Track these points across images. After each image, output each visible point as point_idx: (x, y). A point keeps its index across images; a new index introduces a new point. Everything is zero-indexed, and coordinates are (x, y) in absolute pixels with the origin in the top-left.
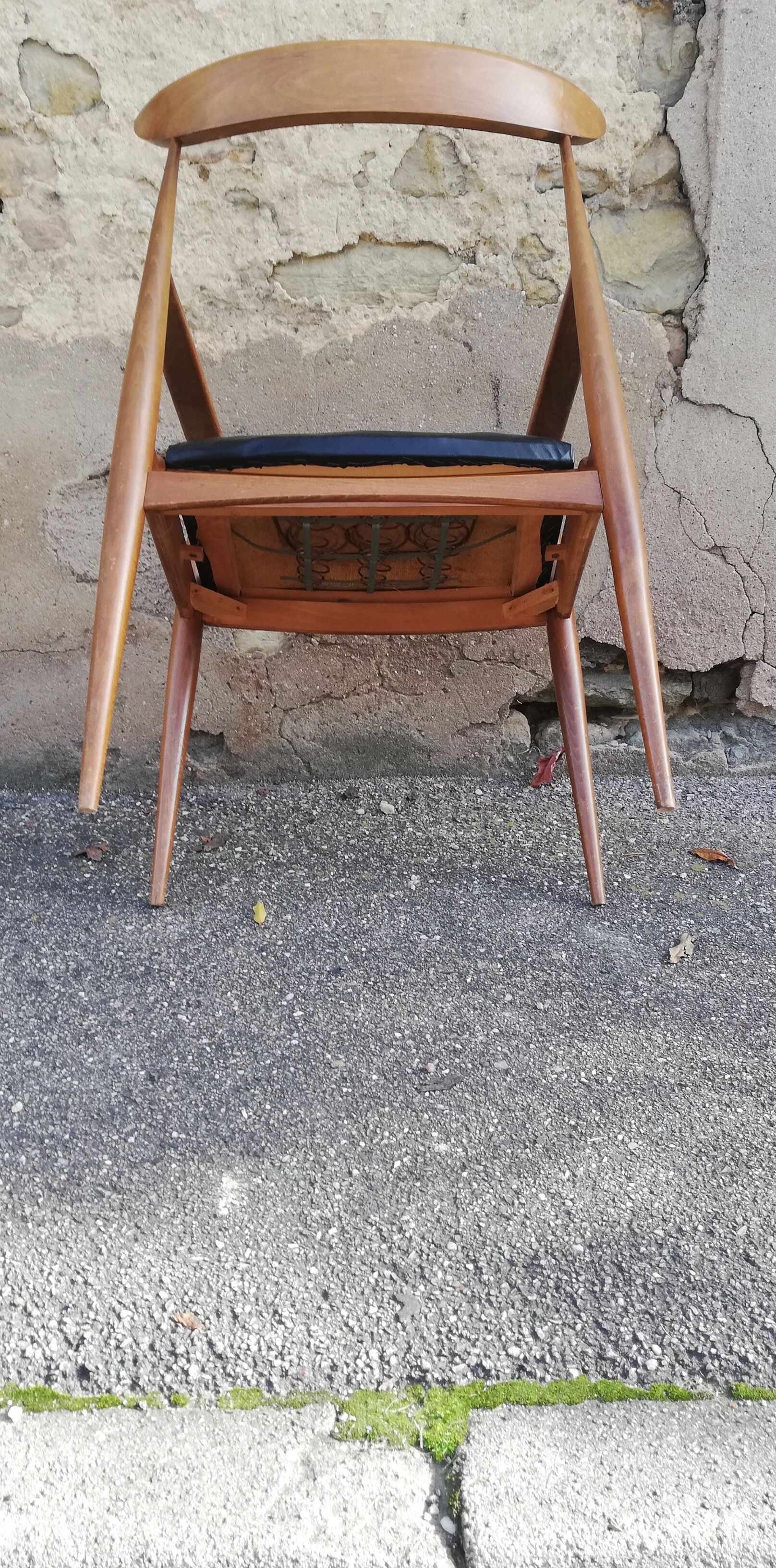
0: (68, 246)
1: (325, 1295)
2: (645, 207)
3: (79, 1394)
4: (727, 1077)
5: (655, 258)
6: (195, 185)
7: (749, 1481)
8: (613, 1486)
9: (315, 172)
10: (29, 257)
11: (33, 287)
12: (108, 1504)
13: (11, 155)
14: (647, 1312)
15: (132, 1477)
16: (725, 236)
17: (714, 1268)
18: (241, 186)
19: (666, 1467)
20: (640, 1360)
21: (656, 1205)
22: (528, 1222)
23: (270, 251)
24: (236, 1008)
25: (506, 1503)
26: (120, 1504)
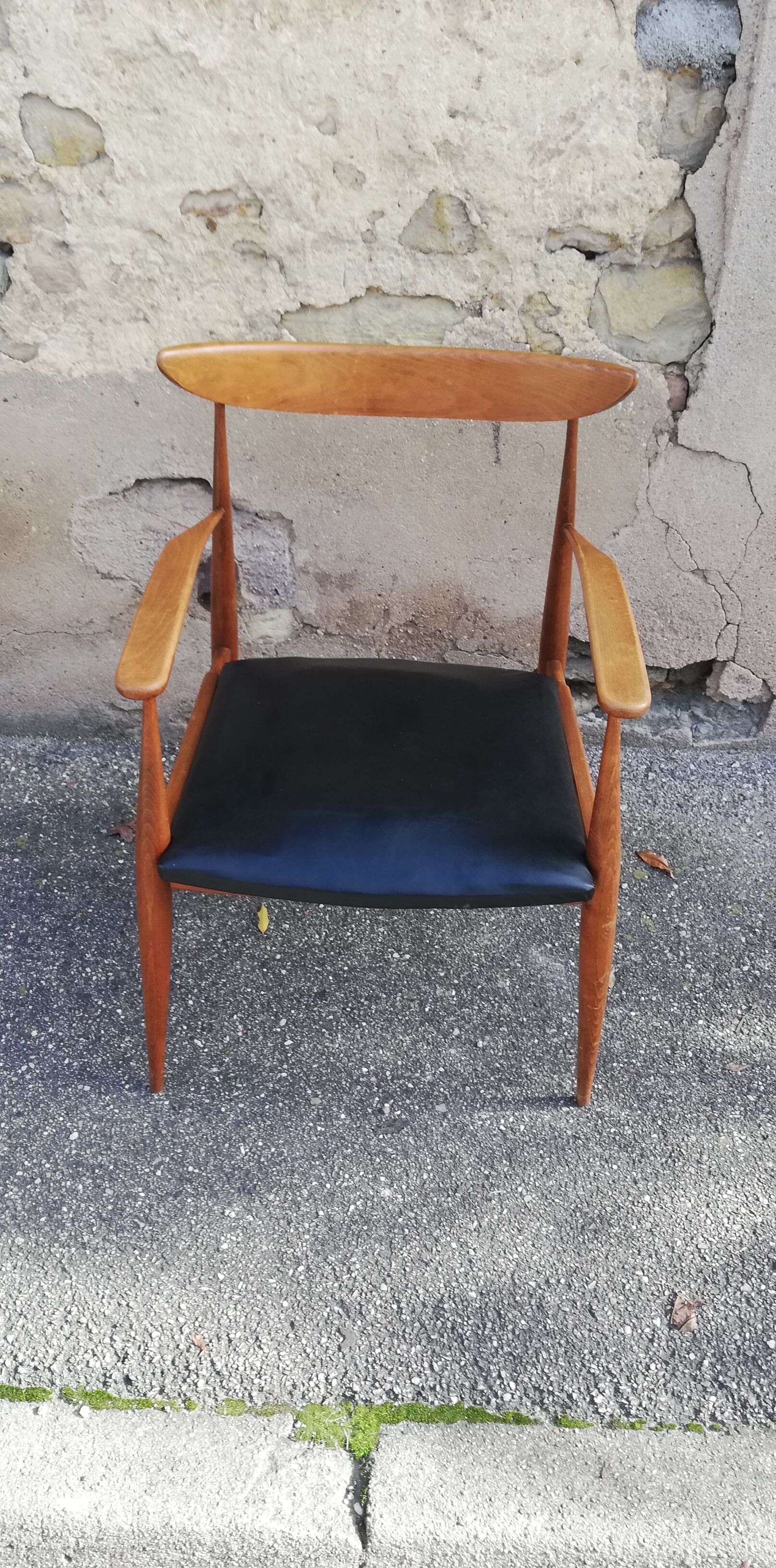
0: (79, 291)
1: (292, 1325)
2: (657, 265)
3: (125, 1395)
4: (613, 1130)
5: (662, 315)
6: (203, 237)
7: (552, 1494)
8: (465, 1492)
9: (322, 229)
10: (41, 298)
11: (47, 326)
12: (146, 1487)
13: (18, 205)
14: (511, 1354)
15: (161, 1466)
16: (733, 303)
17: (565, 1318)
18: (248, 238)
19: (502, 1478)
20: (500, 1393)
21: (535, 1258)
22: (440, 1269)
23: (277, 301)
24: (240, 1034)
25: (395, 1500)
26: (153, 1488)
